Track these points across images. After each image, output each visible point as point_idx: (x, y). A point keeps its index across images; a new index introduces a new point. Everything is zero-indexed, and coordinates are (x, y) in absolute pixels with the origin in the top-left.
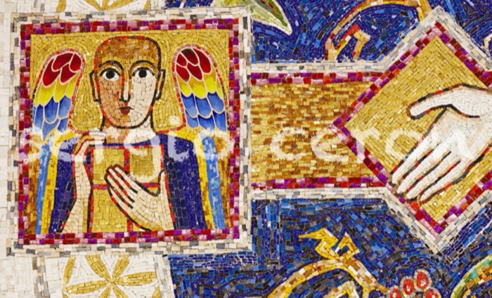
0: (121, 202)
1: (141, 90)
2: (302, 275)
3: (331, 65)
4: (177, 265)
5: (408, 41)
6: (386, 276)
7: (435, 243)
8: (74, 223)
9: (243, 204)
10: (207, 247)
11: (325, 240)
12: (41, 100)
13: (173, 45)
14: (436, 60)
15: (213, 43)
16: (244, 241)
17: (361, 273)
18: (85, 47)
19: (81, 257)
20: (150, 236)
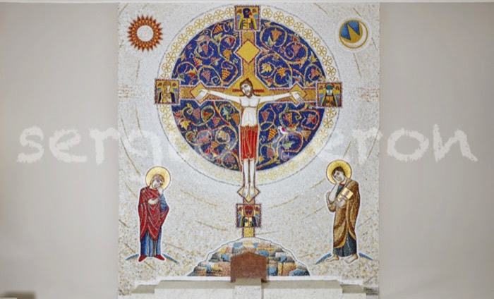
0: (166, 99)
1: (169, 87)
2: (186, 108)
3: (189, 86)
4: (172, 107)
5: (197, 83)
6: (195, 108)
7: (200, 105)
8: (161, 101)
9: (179, 100)
10: (175, 105)
11: (188, 104)
12: (158, 88)
13: (172, 83)
14: (200, 86)
15: (177, 83)
16: (179, 104)
17: (192, 108)
18: (163, 82)
19: (162, 105)
20: (169, 103)
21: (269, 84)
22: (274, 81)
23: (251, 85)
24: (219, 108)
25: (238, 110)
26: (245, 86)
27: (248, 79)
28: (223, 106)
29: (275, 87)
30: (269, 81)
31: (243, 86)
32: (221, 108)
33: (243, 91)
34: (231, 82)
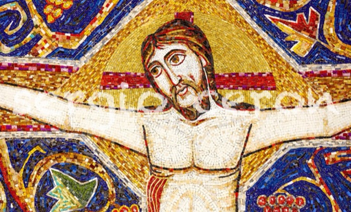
21: (303, 44)
22: (330, 30)
23: (205, 50)
24: (26, 178)
25: (133, 186)
26: (173, 57)
27: (184, 20)
28: (49, 166)
29: (334, 58)
30: (300, 27)
31: (159, 55)
32: (36, 176)
33: (162, 81)
34: (96, 37)
